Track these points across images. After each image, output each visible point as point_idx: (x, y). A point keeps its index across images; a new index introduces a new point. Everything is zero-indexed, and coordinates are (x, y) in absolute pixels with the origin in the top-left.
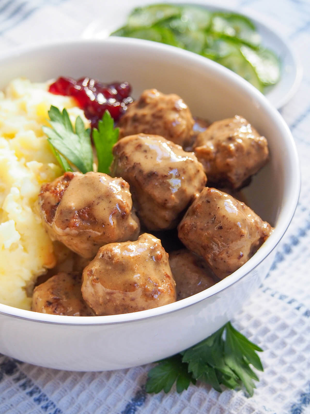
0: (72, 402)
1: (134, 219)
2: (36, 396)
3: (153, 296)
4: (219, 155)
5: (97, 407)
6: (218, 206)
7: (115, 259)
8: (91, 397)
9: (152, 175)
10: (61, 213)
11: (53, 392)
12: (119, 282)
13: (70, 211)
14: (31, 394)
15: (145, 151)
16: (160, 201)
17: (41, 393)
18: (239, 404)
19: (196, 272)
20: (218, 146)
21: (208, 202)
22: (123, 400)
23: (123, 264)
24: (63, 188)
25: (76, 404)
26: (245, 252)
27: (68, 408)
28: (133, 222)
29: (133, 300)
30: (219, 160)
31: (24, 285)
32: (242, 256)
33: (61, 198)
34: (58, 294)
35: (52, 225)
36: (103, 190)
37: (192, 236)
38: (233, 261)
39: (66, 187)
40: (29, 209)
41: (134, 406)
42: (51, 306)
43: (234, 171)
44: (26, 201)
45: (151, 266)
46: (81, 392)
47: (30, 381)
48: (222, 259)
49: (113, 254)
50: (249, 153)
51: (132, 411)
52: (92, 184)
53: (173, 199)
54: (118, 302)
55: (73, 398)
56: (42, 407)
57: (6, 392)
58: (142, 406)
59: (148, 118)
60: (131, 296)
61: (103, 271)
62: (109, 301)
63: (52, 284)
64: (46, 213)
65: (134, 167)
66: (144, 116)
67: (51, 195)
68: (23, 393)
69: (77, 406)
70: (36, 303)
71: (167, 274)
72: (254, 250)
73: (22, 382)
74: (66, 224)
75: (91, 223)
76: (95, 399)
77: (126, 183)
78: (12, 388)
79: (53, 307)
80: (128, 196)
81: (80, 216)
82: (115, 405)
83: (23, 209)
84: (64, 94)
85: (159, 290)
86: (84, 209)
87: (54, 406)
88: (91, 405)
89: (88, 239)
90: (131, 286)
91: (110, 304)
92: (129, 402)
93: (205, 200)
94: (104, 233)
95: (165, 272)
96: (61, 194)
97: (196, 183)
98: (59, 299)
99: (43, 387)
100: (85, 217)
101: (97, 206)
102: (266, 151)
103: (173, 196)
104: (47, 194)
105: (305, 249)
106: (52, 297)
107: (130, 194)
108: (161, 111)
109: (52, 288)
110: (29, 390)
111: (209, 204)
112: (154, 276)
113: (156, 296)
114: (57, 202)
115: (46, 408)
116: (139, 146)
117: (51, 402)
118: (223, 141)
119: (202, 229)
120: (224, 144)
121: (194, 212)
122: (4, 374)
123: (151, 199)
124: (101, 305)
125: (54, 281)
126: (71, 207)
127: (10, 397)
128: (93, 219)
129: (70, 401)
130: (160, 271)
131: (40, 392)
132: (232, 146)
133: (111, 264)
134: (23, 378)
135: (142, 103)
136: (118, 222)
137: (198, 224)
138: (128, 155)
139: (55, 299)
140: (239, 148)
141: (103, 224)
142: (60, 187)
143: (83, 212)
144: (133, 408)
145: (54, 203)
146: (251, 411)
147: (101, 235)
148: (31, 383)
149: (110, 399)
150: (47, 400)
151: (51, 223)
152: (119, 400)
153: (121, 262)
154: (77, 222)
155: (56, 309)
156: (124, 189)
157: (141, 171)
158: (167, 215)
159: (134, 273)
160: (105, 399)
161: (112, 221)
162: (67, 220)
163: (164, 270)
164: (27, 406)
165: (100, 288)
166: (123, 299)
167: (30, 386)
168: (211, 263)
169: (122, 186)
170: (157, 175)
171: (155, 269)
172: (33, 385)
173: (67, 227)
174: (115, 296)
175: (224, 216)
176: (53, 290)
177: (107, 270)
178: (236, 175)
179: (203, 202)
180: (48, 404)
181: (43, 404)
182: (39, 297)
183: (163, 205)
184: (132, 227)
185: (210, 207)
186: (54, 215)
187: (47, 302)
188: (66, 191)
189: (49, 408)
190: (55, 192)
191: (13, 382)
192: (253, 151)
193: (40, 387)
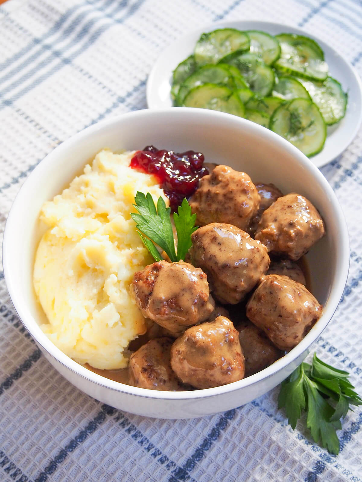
0: (161, 438)
1: (211, 304)
2: (133, 433)
3: (227, 373)
4: (281, 237)
5: (181, 441)
6: (279, 298)
7: (198, 344)
8: (176, 433)
9: (225, 267)
10: (153, 302)
11: (146, 430)
12: (202, 363)
13: (161, 301)
14: (129, 431)
15: (220, 244)
16: (232, 286)
17: (137, 431)
18: (293, 445)
19: (261, 343)
20: (280, 229)
21: (271, 293)
22: (201, 436)
23: (204, 348)
24: (153, 278)
25: (164, 439)
26: (300, 334)
27: (158, 443)
28: (210, 307)
29: (212, 376)
30: (281, 242)
31: (122, 350)
32: (298, 336)
33: (153, 289)
34: (151, 361)
35: (146, 310)
36: (186, 283)
37: (258, 318)
38: (290, 340)
39: (156, 277)
40: (125, 291)
41: (210, 441)
42: (146, 372)
43: (294, 251)
44: (122, 284)
45: (225, 348)
46: (168, 429)
47: (127, 420)
48: (281, 339)
49: (196, 340)
50: (307, 236)
51: (209, 444)
52: (176, 277)
53: (243, 286)
54: (200, 377)
55: (162, 434)
56: (139, 442)
57: (110, 430)
58: (216, 440)
59: (221, 198)
60: (210, 373)
61: (188, 353)
62: (193, 375)
63: (146, 351)
64: (141, 300)
65: (210, 259)
66: (217, 194)
67: (144, 285)
68: (123, 431)
69: (165, 441)
70: (134, 368)
71: (238, 353)
72: (307, 330)
73: (121, 420)
74: (158, 311)
75: (177, 311)
76: (180, 435)
77: (205, 275)
78: (114, 426)
79: (148, 373)
80: (206, 286)
81: (168, 305)
82: (195, 440)
83: (120, 291)
84: (146, 171)
85: (232, 368)
86: (172, 299)
87: (148, 441)
88: (176, 439)
89: (175, 322)
90: (211, 366)
91: (194, 377)
92: (206, 438)
93: (268, 291)
94: (188, 319)
95: (236, 352)
96: (152, 285)
97: (262, 268)
98: (152, 366)
99: (138, 425)
100: (173, 306)
101: (182, 297)
102: (323, 230)
103: (242, 283)
104: (141, 283)
105: (356, 299)
106: (146, 365)
107: (207, 284)
108: (231, 192)
109: (146, 356)
110: (127, 428)
111: (271, 294)
112: (229, 356)
113: (229, 373)
114: (149, 291)
115: (142, 442)
116: (214, 239)
117: (145, 438)
118: (285, 226)
119: (265, 315)
120: (285, 229)
121: (259, 299)
122: (106, 415)
123: (224, 284)
124: (187, 377)
125: (147, 349)
126: (161, 298)
127: (114, 435)
128: (179, 308)
129: (159, 436)
130: (232, 351)
131: (135, 429)
132: (292, 232)
133: (195, 348)
134: (121, 418)
135: (215, 180)
136: (199, 310)
137: (263, 310)
138: (205, 247)
139: (149, 365)
140: (298, 233)
141: (187, 312)
142: (151, 277)
143: (171, 302)
144: (209, 442)
145: (147, 292)
146: (302, 451)
147: (186, 321)
148: (128, 422)
149: (192, 435)
150: (142, 436)
151: (145, 309)
152: (198, 435)
153: (202, 346)
154: (167, 310)
155: (150, 375)
156: (203, 280)
157: (216, 263)
158: (238, 296)
159: (213, 356)
160: (187, 435)
161: (194, 309)
162: (158, 309)
163: (235, 349)
164: (127, 442)
165: (187, 366)
166: (205, 375)
167: (128, 424)
168: (273, 340)
169: (201, 277)
170: (230, 267)
171: (229, 350)
172: (130, 423)
173: (159, 314)
174: (198, 372)
175: (283, 307)
176: (147, 357)
177: (192, 352)
178: (295, 254)
179: (267, 292)
180: (142, 439)
181: (139, 439)
182: (136, 364)
183: (235, 290)
184: (209, 311)
185: (272, 298)
186: (147, 303)
187: (143, 368)
188: (156, 282)
189: (144, 443)
190: (146, 282)
191: (114, 421)
192: (311, 234)
193: (136, 426)
